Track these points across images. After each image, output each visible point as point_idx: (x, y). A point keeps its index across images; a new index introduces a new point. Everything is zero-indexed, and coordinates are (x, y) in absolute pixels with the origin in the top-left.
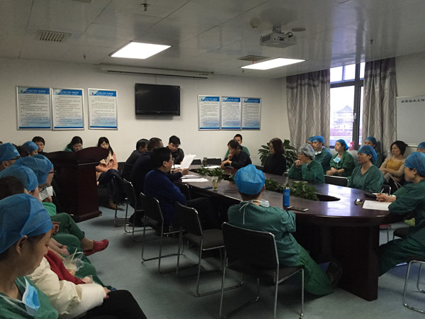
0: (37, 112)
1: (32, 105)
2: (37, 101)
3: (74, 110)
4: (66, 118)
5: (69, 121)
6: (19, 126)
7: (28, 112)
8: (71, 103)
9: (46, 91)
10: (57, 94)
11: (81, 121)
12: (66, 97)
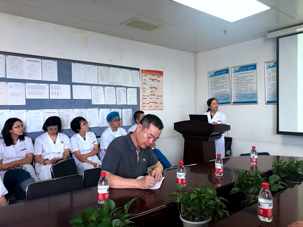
1: (217, 85)
2: (221, 81)
3: (249, 85)
4: (243, 93)
5: (245, 96)
8: (247, 78)
9: (227, 71)
10: (236, 71)
11: (255, 95)
12: (243, 74)
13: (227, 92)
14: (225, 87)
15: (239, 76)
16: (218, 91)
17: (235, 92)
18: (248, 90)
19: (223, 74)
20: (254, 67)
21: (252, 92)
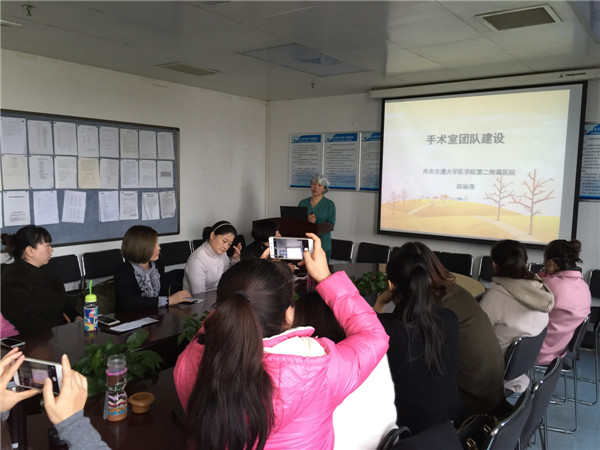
0: (306, 166)
1: (303, 157)
2: (308, 153)
3: (347, 163)
4: (339, 174)
6: (290, 184)
7: (299, 166)
8: (344, 153)
9: (318, 138)
10: (329, 140)
11: (353, 179)
12: (339, 145)
13: (315, 171)
14: (314, 162)
15: (334, 147)
16: (303, 167)
17: (327, 171)
18: (345, 170)
19: (312, 141)
20: (354, 137)
21: (349, 174)
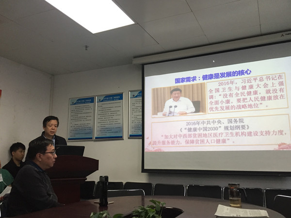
0: (82, 122)
1: (79, 115)
2: (84, 111)
3: (115, 117)
4: (107, 126)
5: (109, 130)
6: (68, 137)
7: (76, 123)
8: (113, 109)
9: (92, 100)
10: (100, 101)
11: (121, 129)
12: (108, 104)
13: (89, 126)
14: (88, 118)
15: (104, 106)
17: (99, 125)
18: (114, 123)
19: (87, 102)
20: (120, 96)
21: (117, 126)
